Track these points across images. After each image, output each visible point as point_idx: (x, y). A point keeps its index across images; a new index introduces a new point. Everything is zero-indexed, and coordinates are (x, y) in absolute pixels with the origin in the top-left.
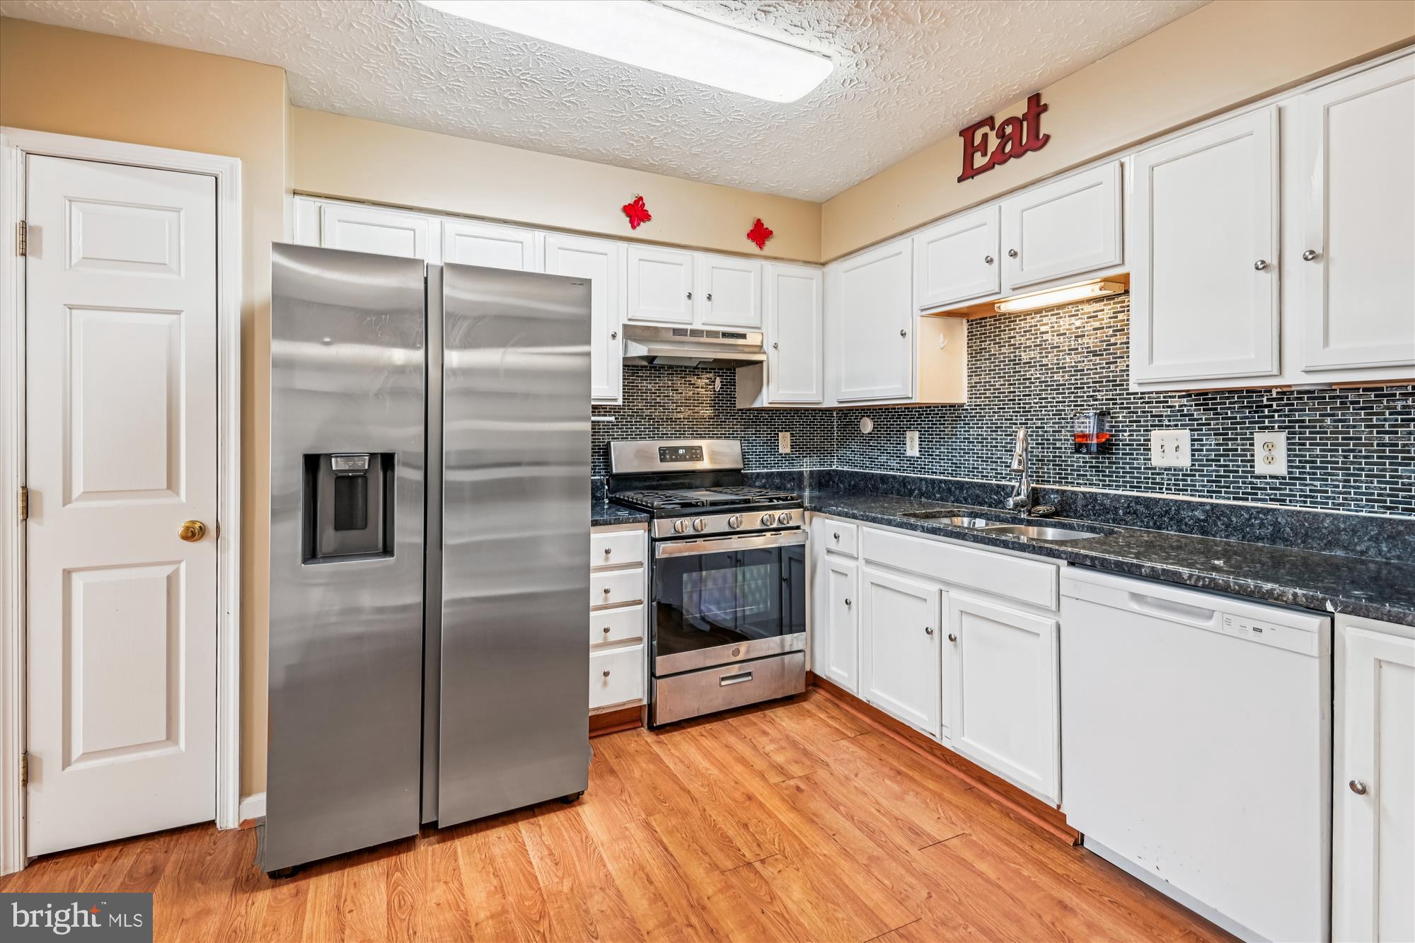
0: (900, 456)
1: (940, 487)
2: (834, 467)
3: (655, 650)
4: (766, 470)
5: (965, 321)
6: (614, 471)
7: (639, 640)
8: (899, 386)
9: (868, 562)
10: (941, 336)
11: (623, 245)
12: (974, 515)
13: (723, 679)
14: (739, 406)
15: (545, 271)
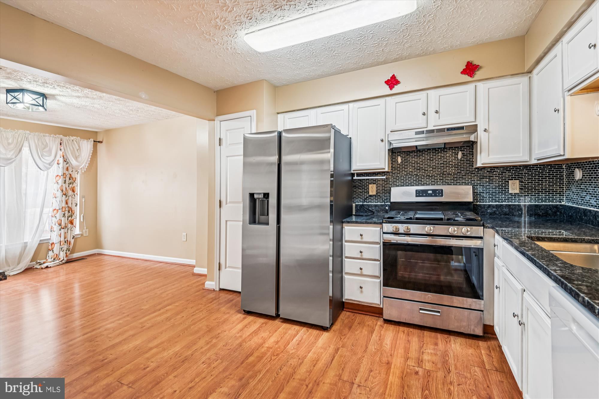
2: (563, 203)
3: (386, 284)
6: (392, 200)
7: (379, 277)
11: (387, 98)
13: (421, 309)
14: (475, 167)
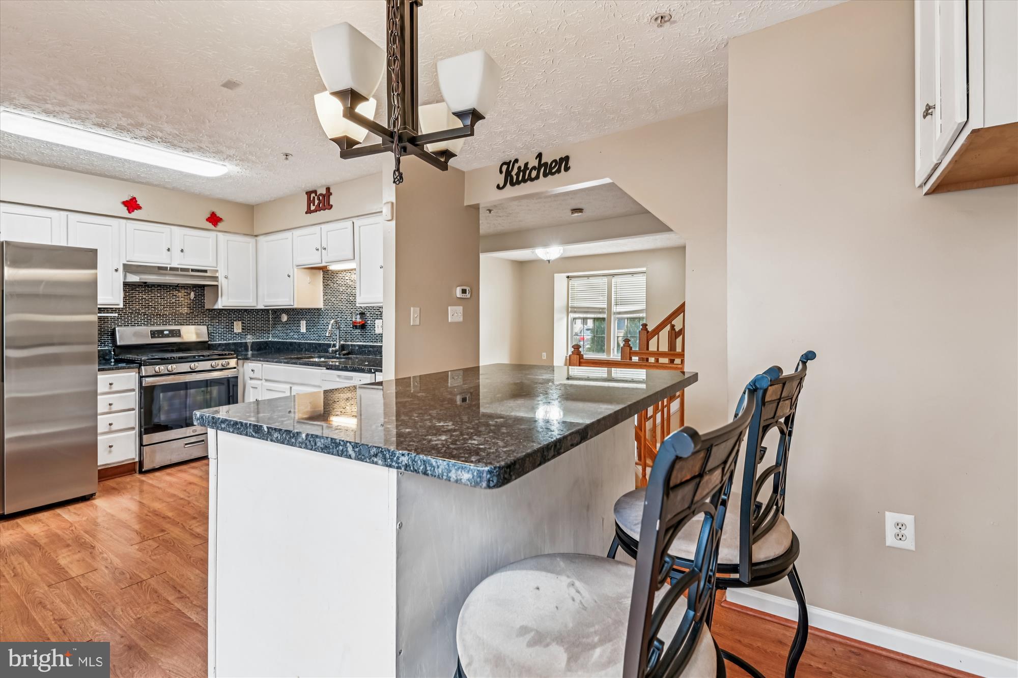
0: (298, 332)
1: (313, 346)
2: (270, 340)
3: (143, 432)
4: (225, 342)
5: (321, 271)
6: (118, 343)
7: (133, 428)
8: (288, 300)
9: (266, 380)
10: (309, 278)
11: (124, 221)
12: (320, 357)
13: (186, 444)
14: (206, 308)
15: (67, 244)
